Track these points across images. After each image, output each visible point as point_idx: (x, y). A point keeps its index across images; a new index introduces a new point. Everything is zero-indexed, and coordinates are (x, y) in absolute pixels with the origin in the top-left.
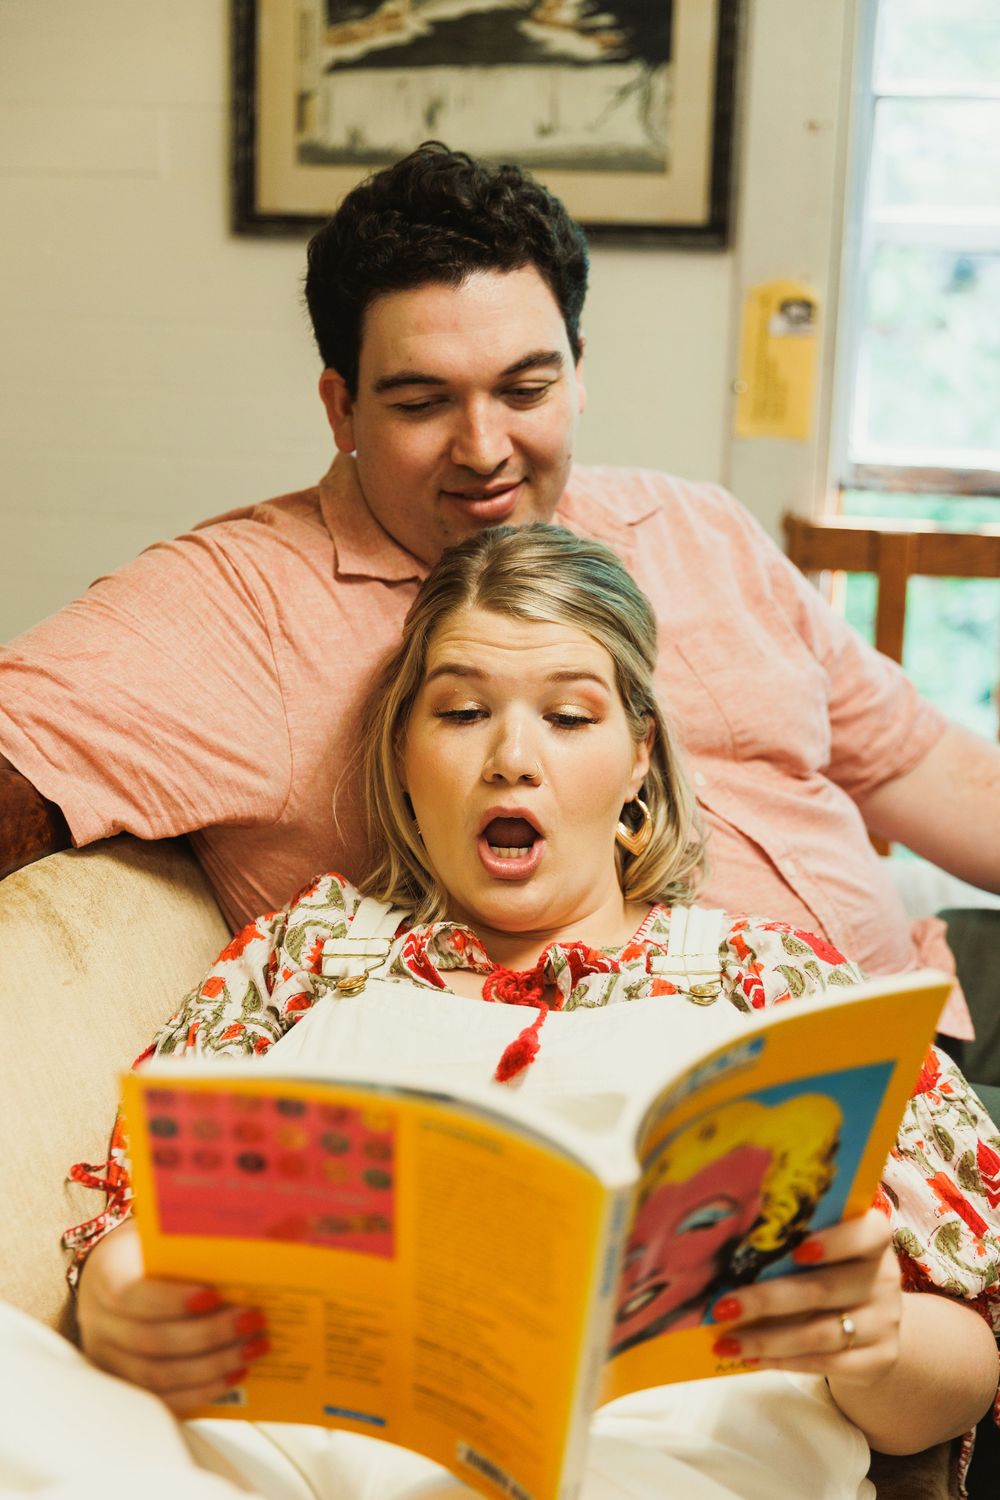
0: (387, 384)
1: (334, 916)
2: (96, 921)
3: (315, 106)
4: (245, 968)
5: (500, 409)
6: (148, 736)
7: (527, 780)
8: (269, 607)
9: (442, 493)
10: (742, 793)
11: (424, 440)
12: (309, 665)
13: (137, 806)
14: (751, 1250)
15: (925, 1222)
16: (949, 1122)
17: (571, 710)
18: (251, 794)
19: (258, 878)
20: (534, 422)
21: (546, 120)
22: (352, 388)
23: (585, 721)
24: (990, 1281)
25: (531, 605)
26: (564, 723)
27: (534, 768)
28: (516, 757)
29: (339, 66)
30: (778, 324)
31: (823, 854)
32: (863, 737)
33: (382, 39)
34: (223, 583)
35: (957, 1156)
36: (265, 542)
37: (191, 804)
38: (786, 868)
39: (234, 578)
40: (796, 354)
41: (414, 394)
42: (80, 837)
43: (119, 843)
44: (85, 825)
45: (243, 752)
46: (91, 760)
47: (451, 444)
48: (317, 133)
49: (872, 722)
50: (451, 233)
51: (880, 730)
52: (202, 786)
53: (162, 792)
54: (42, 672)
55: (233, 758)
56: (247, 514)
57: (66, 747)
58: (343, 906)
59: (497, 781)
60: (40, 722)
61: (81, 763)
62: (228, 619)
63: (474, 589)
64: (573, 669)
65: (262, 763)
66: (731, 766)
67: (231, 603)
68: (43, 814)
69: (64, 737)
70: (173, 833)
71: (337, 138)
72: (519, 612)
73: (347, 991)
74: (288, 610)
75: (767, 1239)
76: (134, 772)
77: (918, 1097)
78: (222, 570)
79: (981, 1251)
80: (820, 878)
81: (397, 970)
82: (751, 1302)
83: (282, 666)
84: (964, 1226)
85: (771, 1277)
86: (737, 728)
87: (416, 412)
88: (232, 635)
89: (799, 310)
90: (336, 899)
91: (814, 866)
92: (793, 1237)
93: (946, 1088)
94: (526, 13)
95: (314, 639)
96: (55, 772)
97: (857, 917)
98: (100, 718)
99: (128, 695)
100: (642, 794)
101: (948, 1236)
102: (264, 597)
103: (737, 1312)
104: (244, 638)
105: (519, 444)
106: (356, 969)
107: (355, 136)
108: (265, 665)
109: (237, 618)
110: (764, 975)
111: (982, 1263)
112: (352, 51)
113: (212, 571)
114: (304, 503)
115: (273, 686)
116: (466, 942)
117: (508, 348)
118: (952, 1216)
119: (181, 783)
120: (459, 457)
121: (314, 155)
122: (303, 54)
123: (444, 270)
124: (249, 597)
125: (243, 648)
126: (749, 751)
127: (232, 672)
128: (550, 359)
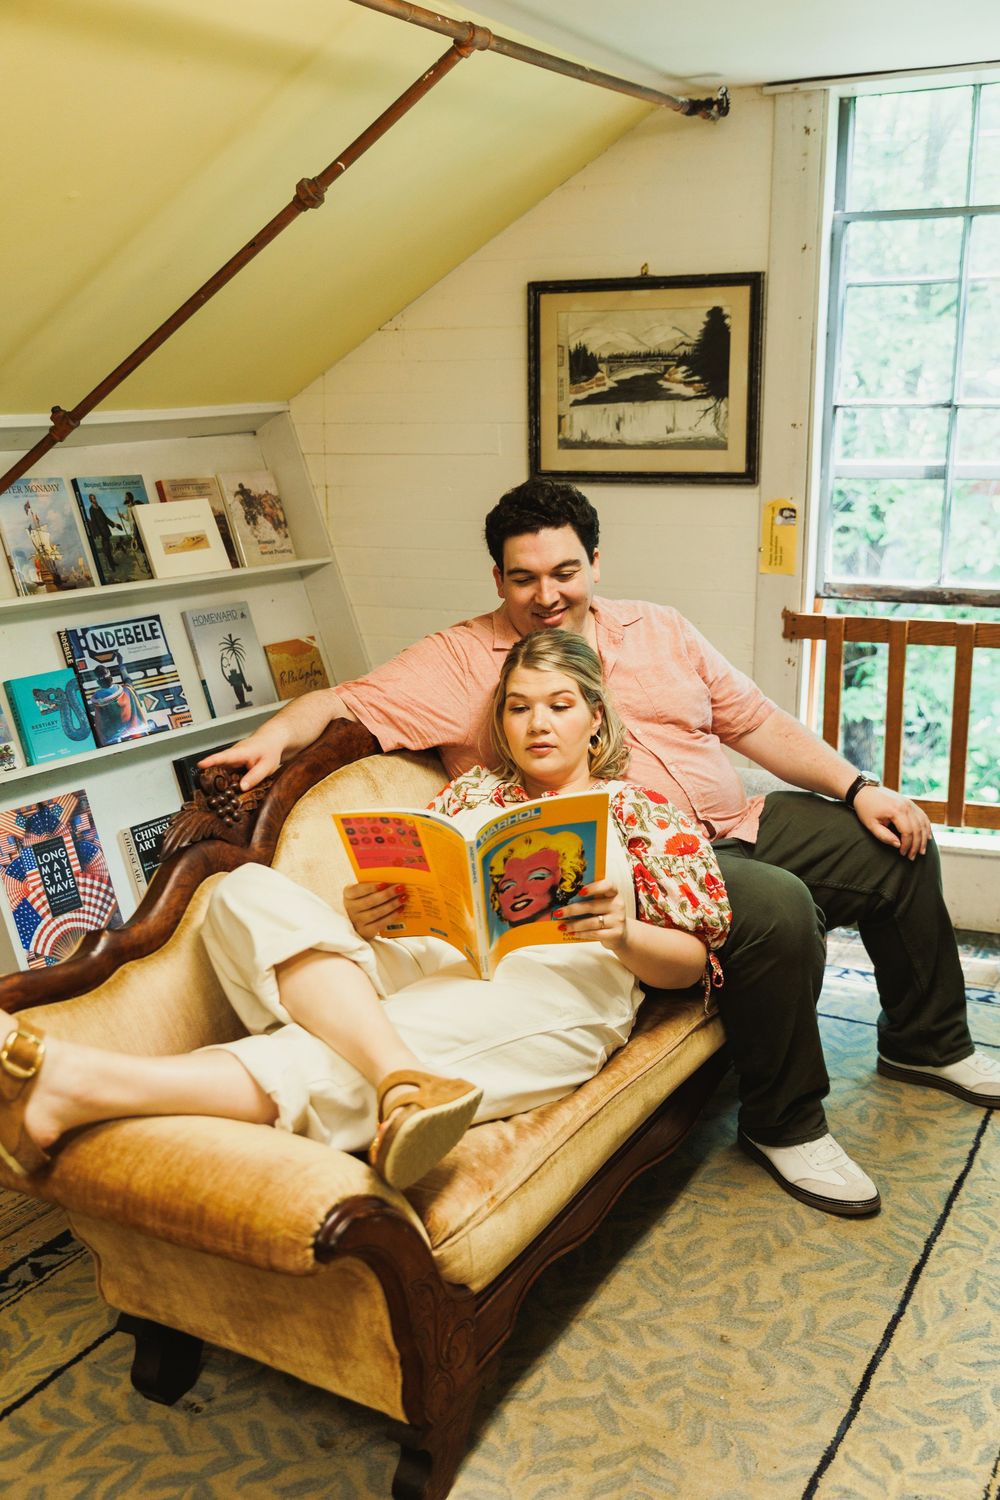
0: (512, 572)
1: (475, 780)
2: (388, 780)
3: (566, 421)
4: (443, 799)
5: (555, 582)
6: (413, 711)
7: (545, 732)
8: (464, 661)
9: (533, 614)
10: (657, 737)
11: (524, 594)
12: (478, 683)
13: (409, 738)
14: (563, 891)
15: (676, 901)
16: (697, 865)
17: (561, 704)
18: (454, 734)
19: (461, 767)
20: (571, 587)
21: (671, 425)
22: (502, 573)
23: (566, 707)
24: (697, 924)
25: (542, 666)
26: (557, 709)
27: (547, 727)
28: (538, 724)
29: (576, 403)
30: (779, 519)
31: (691, 764)
32: (732, 715)
33: (596, 390)
34: (448, 651)
35: (698, 879)
36: (467, 635)
37: (429, 737)
38: (672, 769)
39: (452, 649)
40: (788, 533)
41: (520, 576)
42: (385, 749)
43: (401, 752)
44: (387, 744)
45: (451, 718)
46: (391, 720)
47: (535, 595)
48: (567, 434)
49: (736, 708)
50: (535, 514)
51: (740, 712)
52: (434, 731)
53: (418, 732)
54: (375, 686)
55: (447, 720)
56: (465, 624)
57: (381, 714)
58: (479, 777)
59: (532, 733)
60: (372, 705)
61: (387, 720)
62: (449, 666)
63: (521, 660)
64: (558, 690)
65: (459, 722)
66: (657, 726)
67: (450, 659)
68: (371, 740)
69: (381, 711)
70: (423, 748)
71: (576, 436)
72: (536, 668)
73: (470, 808)
74: (472, 663)
75: (567, 887)
76: (408, 725)
77: (685, 856)
78: (448, 647)
79: (694, 912)
80: (687, 773)
81: (492, 801)
82: (567, 911)
83: (468, 684)
84: (689, 903)
85: (573, 903)
86: (658, 711)
87: (522, 583)
88: (450, 672)
89: (789, 513)
90: (478, 774)
91: (686, 768)
92: (578, 888)
93: (701, 853)
94: (661, 376)
95: (481, 674)
96: (377, 724)
97: (704, 790)
98: (395, 704)
99: (406, 695)
100: (598, 733)
101: (683, 906)
102: (463, 657)
103: (561, 915)
104: (454, 673)
105: (563, 595)
106: (477, 799)
107: (584, 435)
108: (462, 685)
109: (453, 666)
110: (623, 806)
111: (694, 917)
112: (582, 396)
113: (444, 647)
114: (487, 618)
115: (464, 691)
116: (520, 791)
117: (557, 558)
118: (685, 899)
119: (426, 730)
120: (537, 600)
121: (566, 444)
122: (560, 398)
123: (532, 528)
124: (457, 658)
125: (454, 677)
126: (665, 720)
127: (448, 685)
128: (575, 562)
